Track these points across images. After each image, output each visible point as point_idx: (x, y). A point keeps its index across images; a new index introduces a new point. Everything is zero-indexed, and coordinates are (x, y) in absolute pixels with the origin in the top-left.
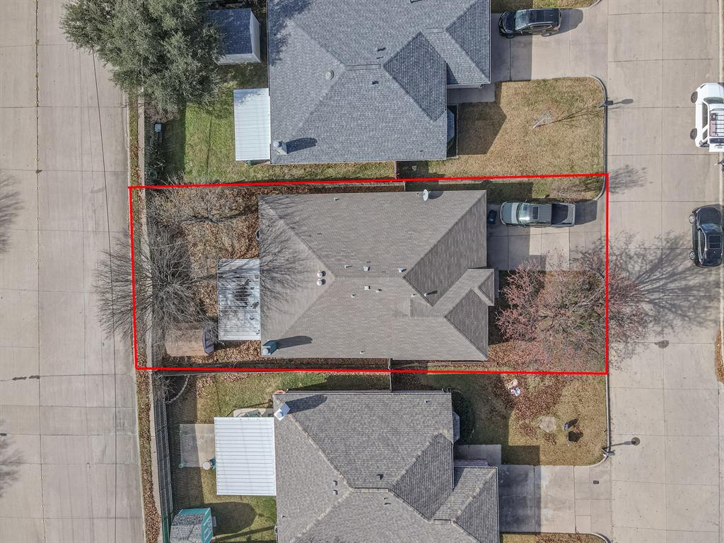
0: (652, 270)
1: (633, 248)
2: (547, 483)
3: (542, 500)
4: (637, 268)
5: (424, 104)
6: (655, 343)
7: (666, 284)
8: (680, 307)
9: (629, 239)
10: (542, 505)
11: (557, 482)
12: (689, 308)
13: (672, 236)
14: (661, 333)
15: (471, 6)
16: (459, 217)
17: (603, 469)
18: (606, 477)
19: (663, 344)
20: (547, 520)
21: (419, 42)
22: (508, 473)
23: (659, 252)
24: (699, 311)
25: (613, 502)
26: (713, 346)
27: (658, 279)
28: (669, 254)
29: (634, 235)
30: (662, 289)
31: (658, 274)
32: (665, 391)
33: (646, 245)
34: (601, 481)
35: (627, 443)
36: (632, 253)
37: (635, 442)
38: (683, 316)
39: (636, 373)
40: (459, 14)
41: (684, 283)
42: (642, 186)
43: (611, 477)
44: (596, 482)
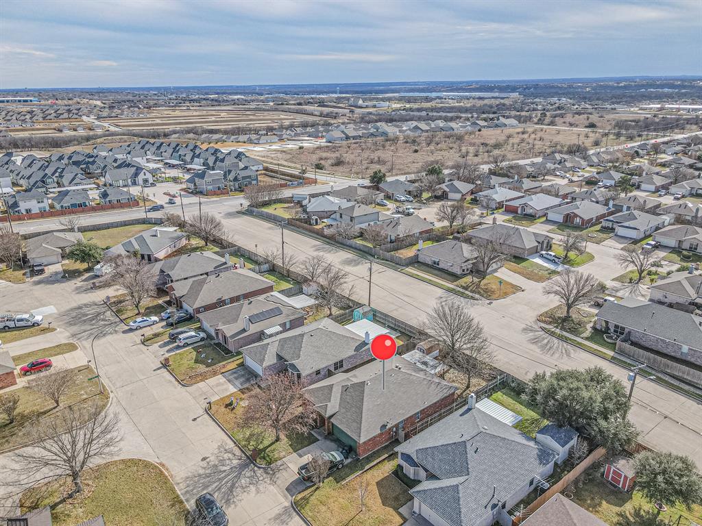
0: (233, 485)
1: (253, 488)
4: (243, 481)
5: (429, 451)
6: (209, 457)
7: (220, 483)
8: (204, 478)
9: (258, 491)
12: (199, 481)
13: (233, 506)
14: (209, 463)
15: (460, 512)
16: (363, 422)
19: (204, 459)
20: (220, 379)
21: (464, 470)
23: (235, 494)
24: (192, 482)
26: (173, 473)
27: (227, 482)
28: (228, 496)
29: (256, 494)
30: (220, 480)
31: (229, 485)
32: (190, 443)
33: (245, 494)
36: (251, 486)
38: (200, 475)
40: (461, 500)
42: (270, 520)
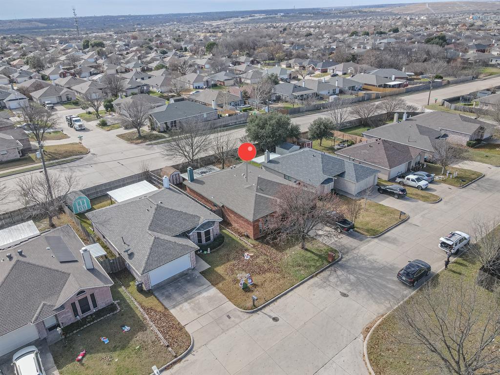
0: (371, 269)
2: (206, 296)
3: (193, 299)
6: (340, 292)
7: (373, 277)
8: (372, 289)
10: (189, 301)
11: (210, 299)
12: (377, 293)
14: (349, 291)
17: (241, 316)
18: (237, 320)
19: (344, 295)
20: (181, 309)
22: (196, 277)
23: (382, 266)
24: (382, 298)
25: (224, 334)
26: (375, 317)
27: (371, 273)
29: (375, 255)
32: (322, 312)
33: (378, 261)
34: (232, 319)
35: (270, 317)
36: (367, 259)
37: (275, 319)
38: (370, 293)
39: (314, 295)
41: (384, 283)
42: (397, 246)
43: (240, 322)
44: (229, 317)
